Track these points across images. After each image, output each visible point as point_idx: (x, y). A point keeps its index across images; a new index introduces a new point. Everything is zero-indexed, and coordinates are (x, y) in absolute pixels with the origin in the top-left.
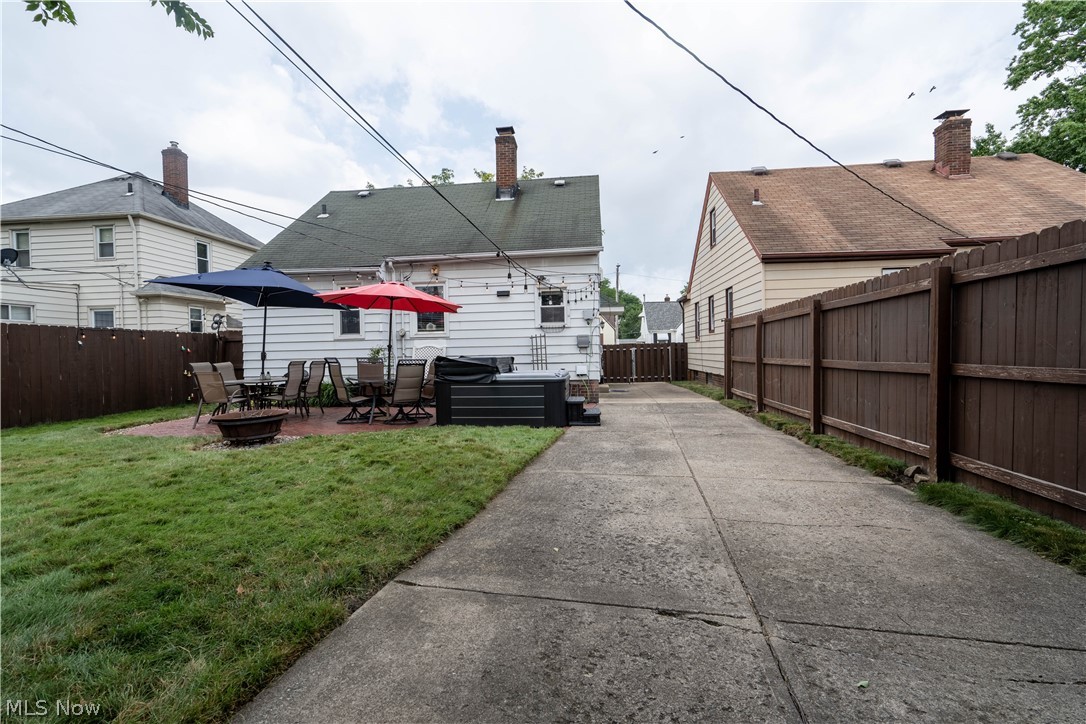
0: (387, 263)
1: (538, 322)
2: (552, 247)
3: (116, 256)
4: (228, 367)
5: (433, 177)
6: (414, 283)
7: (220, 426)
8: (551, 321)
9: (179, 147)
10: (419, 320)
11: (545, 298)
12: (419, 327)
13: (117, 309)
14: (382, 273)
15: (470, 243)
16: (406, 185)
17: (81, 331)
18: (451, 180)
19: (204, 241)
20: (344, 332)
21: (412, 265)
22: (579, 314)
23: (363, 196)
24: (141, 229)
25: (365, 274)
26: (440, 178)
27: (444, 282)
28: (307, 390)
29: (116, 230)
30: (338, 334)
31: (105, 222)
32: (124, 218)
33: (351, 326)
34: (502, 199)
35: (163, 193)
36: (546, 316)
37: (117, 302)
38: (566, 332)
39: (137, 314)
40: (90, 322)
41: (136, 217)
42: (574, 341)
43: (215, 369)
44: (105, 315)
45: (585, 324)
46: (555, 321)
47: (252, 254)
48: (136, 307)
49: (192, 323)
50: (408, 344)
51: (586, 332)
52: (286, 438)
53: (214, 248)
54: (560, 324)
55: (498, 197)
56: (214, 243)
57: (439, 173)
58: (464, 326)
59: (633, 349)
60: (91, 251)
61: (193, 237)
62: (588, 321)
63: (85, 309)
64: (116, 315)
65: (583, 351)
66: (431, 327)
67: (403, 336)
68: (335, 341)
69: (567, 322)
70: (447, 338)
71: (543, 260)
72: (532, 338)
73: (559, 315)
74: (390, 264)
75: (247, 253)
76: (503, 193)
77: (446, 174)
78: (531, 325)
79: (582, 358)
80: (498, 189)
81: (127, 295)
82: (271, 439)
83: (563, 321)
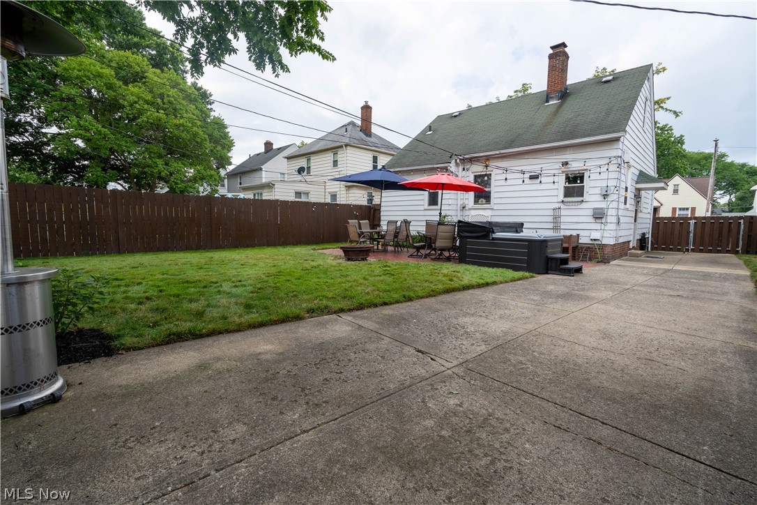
0: (456, 160)
1: (561, 197)
2: (577, 138)
3: (339, 166)
4: (367, 223)
5: (515, 92)
6: (473, 173)
7: (344, 251)
8: (574, 196)
9: (369, 104)
10: (475, 197)
11: (568, 179)
12: (475, 202)
13: (338, 193)
14: (452, 167)
15: (513, 141)
16: (495, 101)
17: (326, 204)
18: (529, 91)
19: (376, 154)
20: (430, 205)
21: (471, 160)
22: (598, 191)
23: (456, 116)
24: (348, 151)
25: (442, 169)
26: (520, 91)
27: (492, 171)
28: (399, 237)
29: (339, 153)
30: (426, 206)
31: (335, 149)
32: (341, 147)
33: (433, 201)
34: (550, 103)
35: (361, 130)
36: (568, 193)
37: (338, 190)
38: (584, 205)
39: (345, 195)
40: (328, 200)
41: (346, 146)
42: (590, 212)
43: (359, 224)
44: (334, 196)
45: (602, 198)
46: (577, 196)
47: (391, 157)
48: (344, 192)
49: (368, 200)
50: (467, 213)
51: (603, 205)
52: (371, 259)
53: (381, 158)
54: (580, 199)
55: (547, 101)
56: (381, 155)
57: (520, 88)
58: (504, 201)
59: (692, 222)
60: (330, 165)
61: (371, 152)
62: (605, 196)
63: (327, 193)
64: (338, 196)
65: (598, 221)
66: (482, 201)
67: (464, 208)
68: (425, 210)
69: (586, 197)
70: (492, 209)
71: (568, 149)
72: (554, 209)
73: (580, 192)
74: (458, 160)
75: (388, 156)
76: (552, 98)
77: (525, 87)
78: (555, 199)
79: (598, 226)
80: (547, 96)
81: (342, 186)
82: (364, 259)
83: (583, 196)
